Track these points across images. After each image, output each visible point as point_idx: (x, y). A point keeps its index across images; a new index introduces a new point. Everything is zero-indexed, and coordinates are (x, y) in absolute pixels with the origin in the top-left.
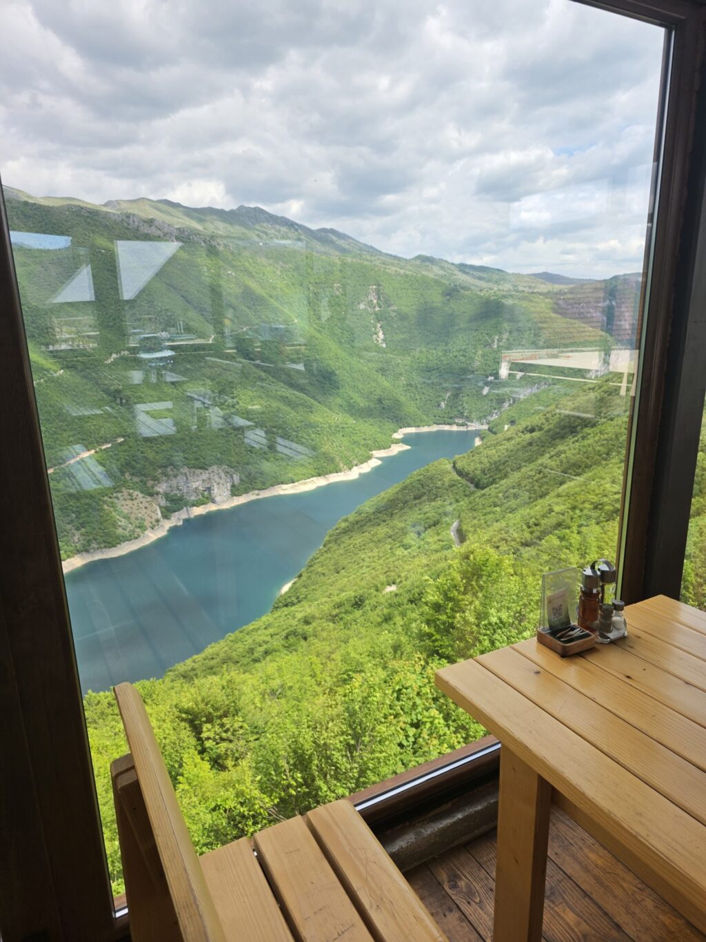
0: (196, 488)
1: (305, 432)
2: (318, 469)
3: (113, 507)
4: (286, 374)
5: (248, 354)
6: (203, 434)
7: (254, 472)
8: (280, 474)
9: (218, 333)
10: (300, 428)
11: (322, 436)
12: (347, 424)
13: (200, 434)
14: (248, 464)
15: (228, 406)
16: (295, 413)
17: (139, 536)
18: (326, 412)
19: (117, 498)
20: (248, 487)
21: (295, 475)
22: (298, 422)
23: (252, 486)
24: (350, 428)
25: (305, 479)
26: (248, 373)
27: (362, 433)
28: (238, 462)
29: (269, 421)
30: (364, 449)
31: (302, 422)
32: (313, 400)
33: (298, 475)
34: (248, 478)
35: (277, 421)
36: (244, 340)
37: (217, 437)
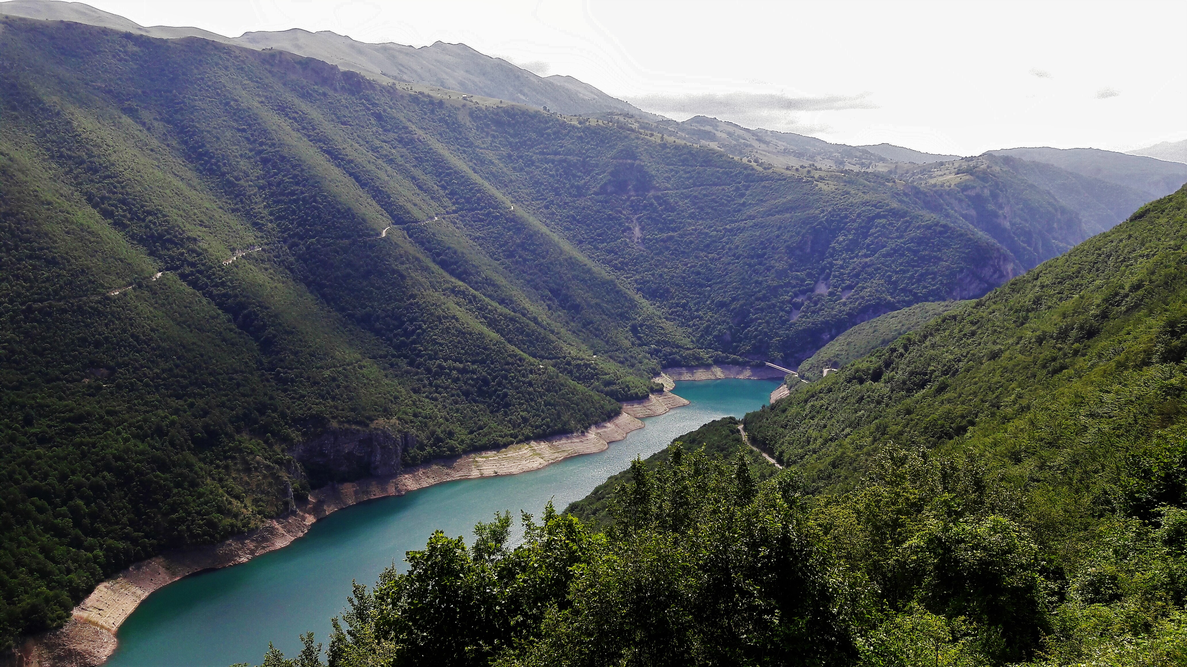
0: (349, 453)
1: (520, 371)
2: (537, 427)
3: (221, 480)
4: (494, 285)
5: (438, 255)
6: (365, 371)
7: (439, 431)
8: (479, 434)
9: (396, 223)
10: (513, 364)
11: (544, 377)
12: (583, 359)
13: (360, 371)
14: (430, 418)
15: (405, 330)
16: (506, 343)
17: (257, 528)
18: (553, 342)
19: (227, 467)
20: (429, 452)
21: (501, 436)
22: (509, 356)
23: (434, 451)
24: (587, 366)
25: (517, 443)
26: (437, 282)
27: (606, 374)
28: (415, 415)
29: (466, 353)
30: (608, 398)
31: (516, 356)
32: (533, 324)
33: (506, 435)
34: (430, 439)
35: (478, 354)
36: (434, 234)
37: (386, 376)
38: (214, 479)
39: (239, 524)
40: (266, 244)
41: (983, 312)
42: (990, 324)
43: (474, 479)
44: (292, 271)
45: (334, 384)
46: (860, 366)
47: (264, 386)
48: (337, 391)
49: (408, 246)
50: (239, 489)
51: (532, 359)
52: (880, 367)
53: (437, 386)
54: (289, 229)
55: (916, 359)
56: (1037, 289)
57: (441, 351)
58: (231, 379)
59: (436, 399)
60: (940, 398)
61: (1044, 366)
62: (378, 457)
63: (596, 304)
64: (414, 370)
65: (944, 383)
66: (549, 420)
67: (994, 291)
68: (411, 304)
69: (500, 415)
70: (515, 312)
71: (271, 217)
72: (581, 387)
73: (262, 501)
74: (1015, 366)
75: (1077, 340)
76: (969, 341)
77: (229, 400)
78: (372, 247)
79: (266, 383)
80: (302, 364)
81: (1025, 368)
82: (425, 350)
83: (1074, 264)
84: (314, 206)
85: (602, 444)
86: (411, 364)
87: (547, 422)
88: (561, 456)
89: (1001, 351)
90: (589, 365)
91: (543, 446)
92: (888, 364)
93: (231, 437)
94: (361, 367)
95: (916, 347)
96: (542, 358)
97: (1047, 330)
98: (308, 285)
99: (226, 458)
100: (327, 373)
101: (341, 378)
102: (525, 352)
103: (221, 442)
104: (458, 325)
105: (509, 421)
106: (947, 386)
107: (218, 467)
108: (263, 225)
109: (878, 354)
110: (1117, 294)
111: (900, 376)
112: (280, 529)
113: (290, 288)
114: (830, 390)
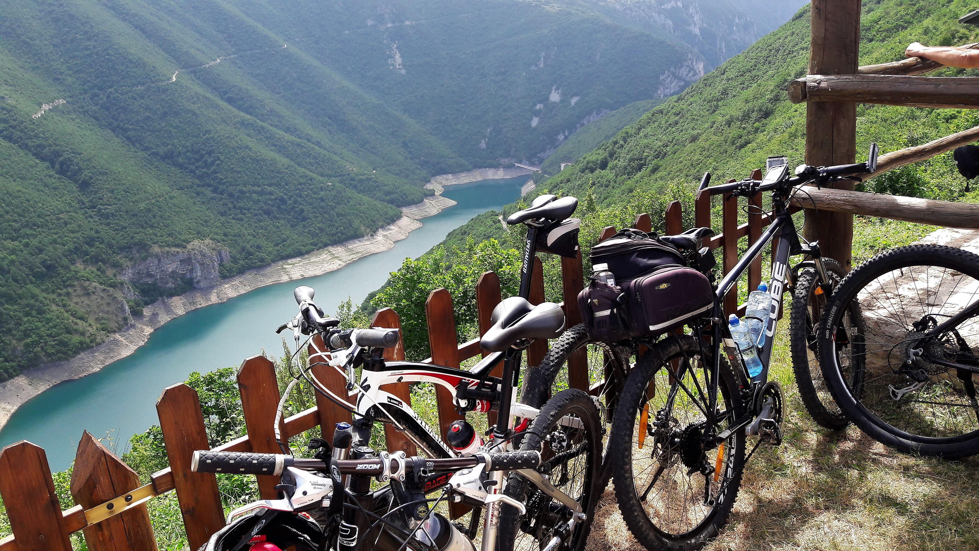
0: (173, 272)
1: (311, 190)
2: (333, 235)
3: (64, 306)
4: (279, 116)
5: (225, 93)
6: (175, 201)
7: (248, 246)
8: (283, 246)
9: (184, 67)
10: (305, 184)
11: (333, 193)
12: (365, 175)
13: (172, 201)
14: (240, 236)
15: (206, 162)
16: (296, 166)
17: (103, 342)
18: (336, 162)
19: (68, 294)
20: (242, 265)
21: (303, 246)
22: (301, 177)
23: (247, 263)
24: (369, 180)
25: (317, 250)
26: (229, 118)
27: (386, 185)
28: (225, 235)
29: (263, 178)
30: (390, 205)
31: (306, 177)
32: (317, 148)
33: (307, 244)
34: (241, 254)
35: (273, 178)
36: (218, 75)
37: (195, 203)
38: (57, 305)
39: (88, 341)
40: (70, 97)
41: (683, 105)
42: (689, 114)
43: (284, 283)
44: (96, 119)
45: (150, 215)
46: (590, 158)
47: (89, 222)
48: (153, 220)
49: (197, 88)
50: (81, 311)
51: (321, 179)
52: (606, 157)
53: (240, 208)
54: (89, 82)
55: (633, 148)
56: (724, 82)
57: (239, 178)
58: (58, 219)
59: (242, 220)
60: (653, 177)
61: (733, 143)
62: (199, 274)
63: (370, 126)
64: (219, 196)
65: (657, 165)
66: (342, 228)
67: (691, 87)
68: (208, 139)
69: (300, 228)
70: (299, 138)
71: (70, 72)
72: (365, 198)
73: (104, 319)
74: (710, 145)
75: (757, 120)
76: (674, 129)
77: (60, 237)
78: (165, 91)
79: (90, 219)
80: (120, 200)
81: (720, 146)
82: (225, 178)
83: (752, 59)
84: (108, 59)
85: (389, 244)
86: (215, 190)
87: (341, 230)
88: (355, 257)
89: (699, 135)
90: (371, 179)
91: (338, 250)
92: (611, 155)
93: (66, 268)
94: (171, 198)
95: (633, 138)
96: (329, 176)
97: (733, 114)
98: (113, 130)
99: (66, 287)
100: (142, 206)
101: (155, 209)
102: (314, 173)
103: (59, 274)
104: (251, 154)
105: (309, 233)
106: (659, 166)
107: (60, 295)
108: (64, 80)
109: (603, 147)
110: (786, 81)
111: (621, 163)
112: (124, 341)
113: (97, 135)
114: (568, 181)
